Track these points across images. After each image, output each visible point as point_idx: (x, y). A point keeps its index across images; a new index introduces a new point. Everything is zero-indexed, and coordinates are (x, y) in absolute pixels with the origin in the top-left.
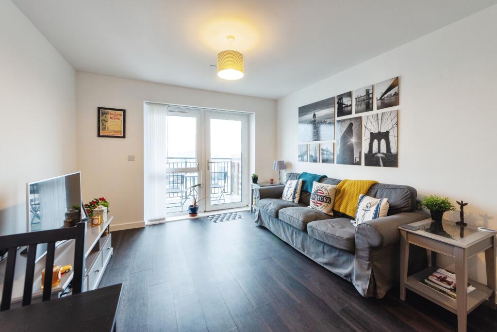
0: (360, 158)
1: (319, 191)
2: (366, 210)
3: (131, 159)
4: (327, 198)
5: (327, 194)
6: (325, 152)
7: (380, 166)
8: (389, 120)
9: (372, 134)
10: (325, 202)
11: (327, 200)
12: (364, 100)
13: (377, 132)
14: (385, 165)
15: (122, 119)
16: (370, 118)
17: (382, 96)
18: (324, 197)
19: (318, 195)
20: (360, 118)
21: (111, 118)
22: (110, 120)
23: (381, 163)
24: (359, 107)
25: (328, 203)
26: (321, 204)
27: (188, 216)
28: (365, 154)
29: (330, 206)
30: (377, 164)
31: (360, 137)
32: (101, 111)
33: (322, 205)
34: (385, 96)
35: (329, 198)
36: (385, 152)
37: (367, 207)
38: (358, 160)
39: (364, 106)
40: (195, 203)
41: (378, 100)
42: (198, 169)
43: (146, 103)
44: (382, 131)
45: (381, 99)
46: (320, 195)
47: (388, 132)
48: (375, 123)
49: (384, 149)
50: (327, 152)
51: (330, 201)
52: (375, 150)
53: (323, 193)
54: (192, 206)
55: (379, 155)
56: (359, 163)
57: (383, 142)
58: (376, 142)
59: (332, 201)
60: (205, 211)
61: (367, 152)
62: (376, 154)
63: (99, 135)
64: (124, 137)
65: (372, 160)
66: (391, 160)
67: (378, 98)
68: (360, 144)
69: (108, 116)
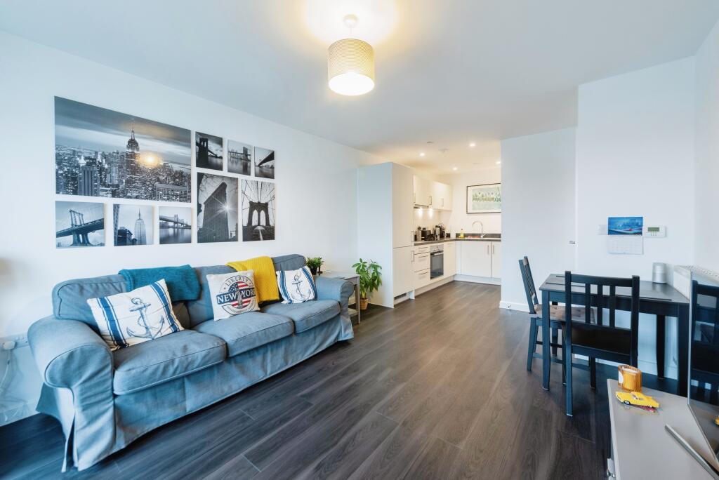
0: (237, 232)
1: (239, 285)
2: (297, 283)
4: (253, 289)
6: (171, 224)
7: (259, 239)
8: (268, 191)
9: (251, 203)
10: (253, 295)
11: (253, 292)
12: (241, 159)
13: (257, 201)
14: (264, 239)
16: (249, 183)
17: (261, 164)
18: (250, 289)
19: (241, 291)
20: (236, 180)
23: (261, 237)
24: (235, 165)
28: (243, 227)
30: (256, 238)
31: (235, 205)
33: (251, 302)
34: (264, 164)
36: (265, 225)
37: (295, 280)
38: (234, 234)
39: (240, 167)
41: (255, 166)
44: (262, 202)
45: (259, 165)
46: (243, 290)
47: (267, 204)
48: (254, 191)
49: (263, 222)
50: (175, 223)
52: (255, 223)
53: (247, 285)
55: (259, 228)
56: (235, 239)
57: (263, 213)
58: (255, 213)
59: (255, 291)
61: (245, 224)
62: (256, 226)
65: (251, 234)
66: (269, 234)
67: (257, 164)
68: (235, 213)
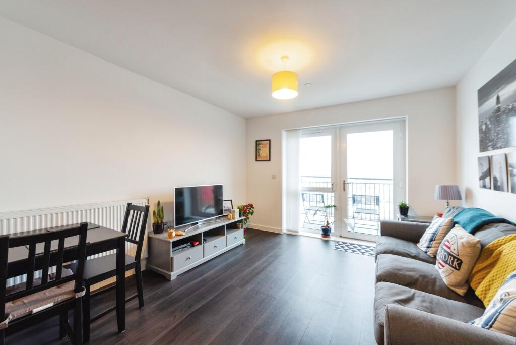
1: (446, 243)
3: (274, 177)
4: (454, 257)
5: (455, 252)
6: (515, 171)
10: (449, 265)
11: (453, 262)
15: (268, 147)
18: (449, 254)
19: (443, 249)
21: (263, 147)
22: (262, 149)
25: (455, 268)
26: (443, 266)
27: (320, 236)
29: (458, 276)
32: (258, 143)
33: (444, 269)
35: (458, 259)
40: (328, 224)
42: (332, 190)
43: (286, 131)
46: (445, 251)
51: (460, 265)
53: (449, 248)
54: (324, 227)
59: (464, 267)
60: (341, 236)
63: (257, 160)
64: (269, 160)
69: (261, 146)
